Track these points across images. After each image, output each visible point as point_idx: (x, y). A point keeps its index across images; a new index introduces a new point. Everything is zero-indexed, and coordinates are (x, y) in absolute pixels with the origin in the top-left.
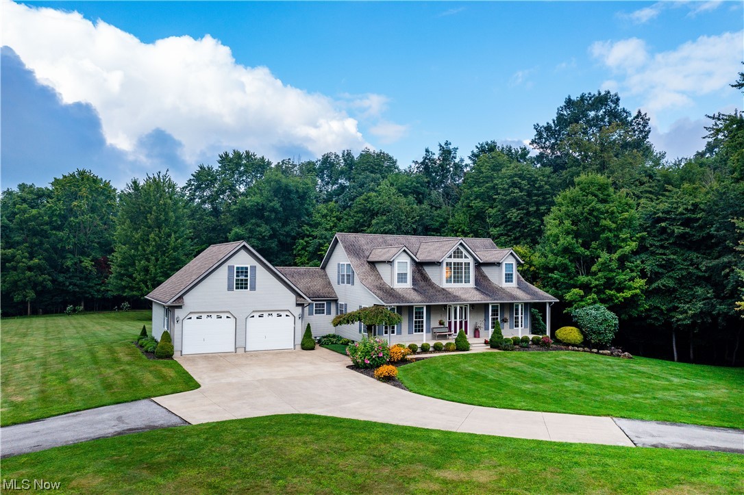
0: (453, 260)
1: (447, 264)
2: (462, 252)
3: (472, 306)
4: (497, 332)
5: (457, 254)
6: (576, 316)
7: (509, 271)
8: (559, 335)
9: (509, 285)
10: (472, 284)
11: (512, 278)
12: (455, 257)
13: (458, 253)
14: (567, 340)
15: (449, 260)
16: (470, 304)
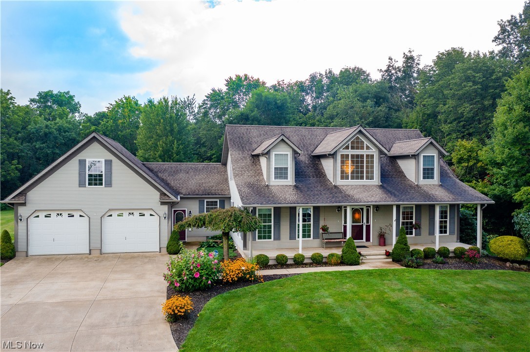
0: (350, 152)
1: (342, 156)
2: (362, 142)
3: (377, 208)
4: (402, 242)
5: (356, 144)
6: (519, 223)
7: (429, 165)
8: (493, 246)
9: (429, 182)
10: (376, 180)
11: (433, 174)
12: (353, 148)
13: (358, 143)
14: (504, 254)
15: (345, 152)
16: (373, 206)
